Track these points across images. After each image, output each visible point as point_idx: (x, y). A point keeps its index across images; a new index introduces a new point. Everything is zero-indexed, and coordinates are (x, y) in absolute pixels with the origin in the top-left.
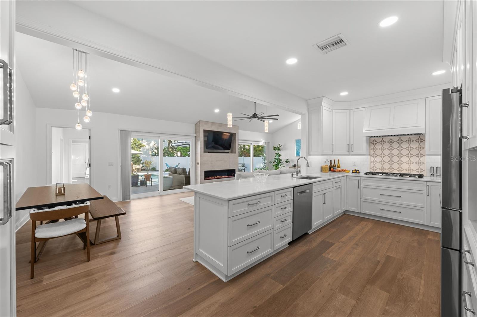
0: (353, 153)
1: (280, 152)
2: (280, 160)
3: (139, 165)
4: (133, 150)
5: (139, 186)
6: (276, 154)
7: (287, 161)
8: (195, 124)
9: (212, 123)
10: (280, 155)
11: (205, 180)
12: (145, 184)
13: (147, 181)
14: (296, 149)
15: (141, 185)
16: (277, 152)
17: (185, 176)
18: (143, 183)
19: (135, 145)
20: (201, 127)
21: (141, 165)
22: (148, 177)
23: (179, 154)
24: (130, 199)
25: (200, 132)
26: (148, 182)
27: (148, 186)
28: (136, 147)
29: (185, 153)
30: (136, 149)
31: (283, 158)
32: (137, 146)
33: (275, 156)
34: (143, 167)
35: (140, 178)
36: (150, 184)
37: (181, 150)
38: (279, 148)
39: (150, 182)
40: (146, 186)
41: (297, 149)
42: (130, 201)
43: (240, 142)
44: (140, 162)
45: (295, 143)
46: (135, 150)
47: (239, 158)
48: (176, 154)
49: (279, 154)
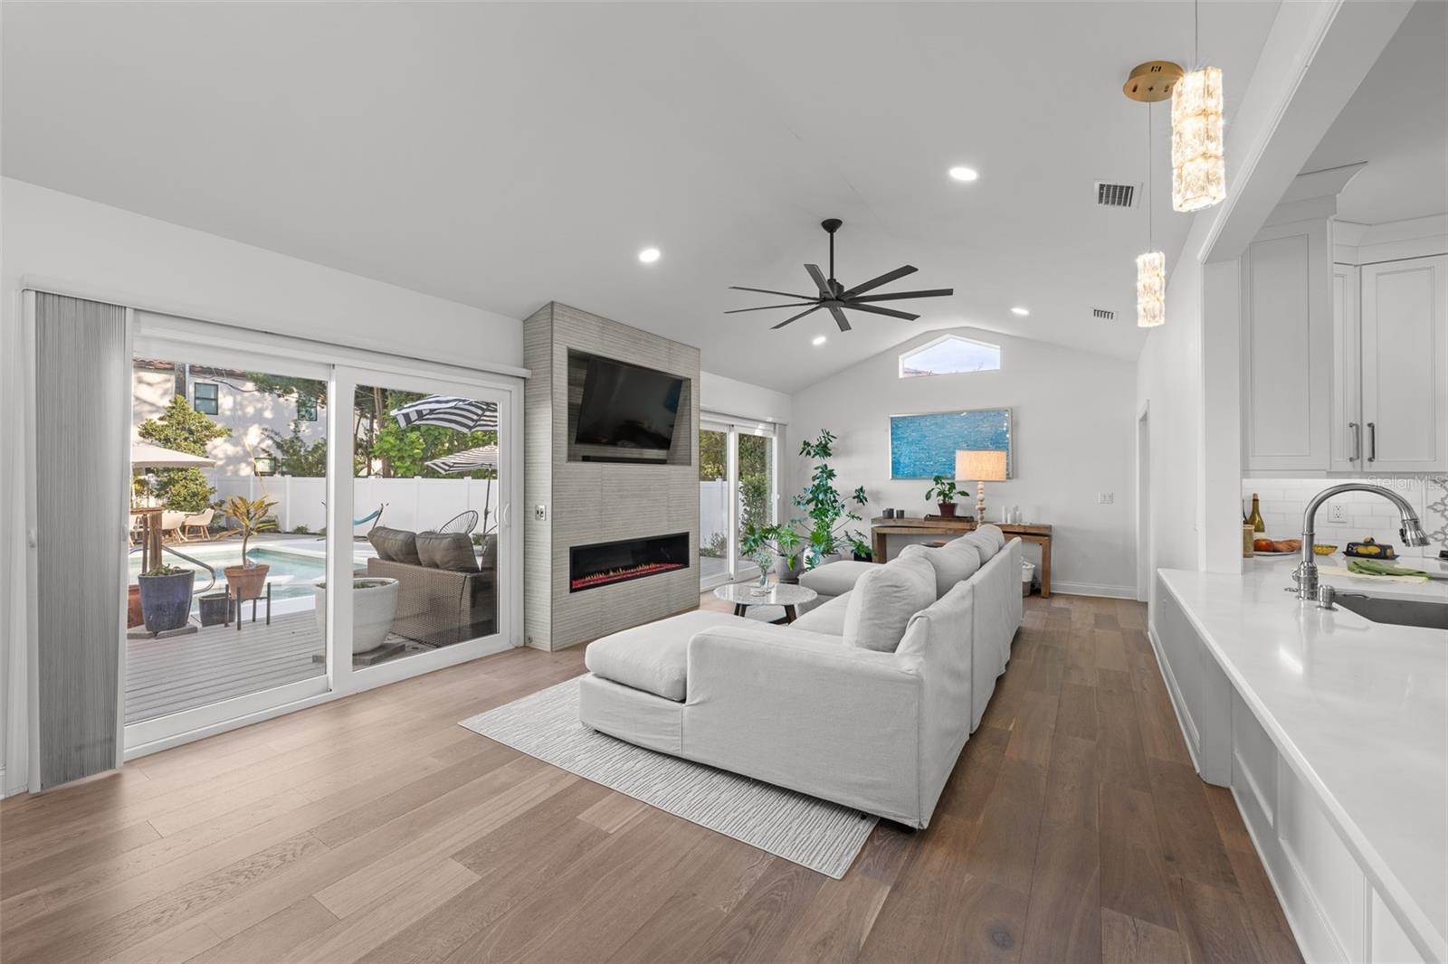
0: (1375, 466)
1: (831, 463)
2: (828, 490)
3: (196, 509)
4: (170, 448)
5: (194, 630)
6: (816, 468)
7: (860, 496)
8: (524, 321)
9: (605, 323)
10: (831, 475)
11: (573, 590)
12: (232, 613)
13: (240, 600)
14: (893, 453)
15: (205, 623)
16: (818, 461)
17: (469, 576)
18: (218, 611)
19: (183, 429)
20: (555, 334)
21: (209, 513)
22: (248, 580)
23: (377, 465)
24: (110, 764)
25: (554, 357)
26: (246, 606)
27: (247, 622)
28: (186, 439)
29: (409, 463)
30: (183, 444)
31: (843, 485)
32: (191, 432)
33: (814, 478)
34: (215, 517)
35: (198, 585)
36: (261, 614)
37: (392, 454)
38: (825, 446)
39: (262, 604)
40: (233, 625)
41: (896, 450)
42: (117, 777)
43: (704, 421)
44: (205, 498)
45: (887, 431)
46: (178, 448)
47: (701, 482)
48: (366, 469)
49: (829, 468)
